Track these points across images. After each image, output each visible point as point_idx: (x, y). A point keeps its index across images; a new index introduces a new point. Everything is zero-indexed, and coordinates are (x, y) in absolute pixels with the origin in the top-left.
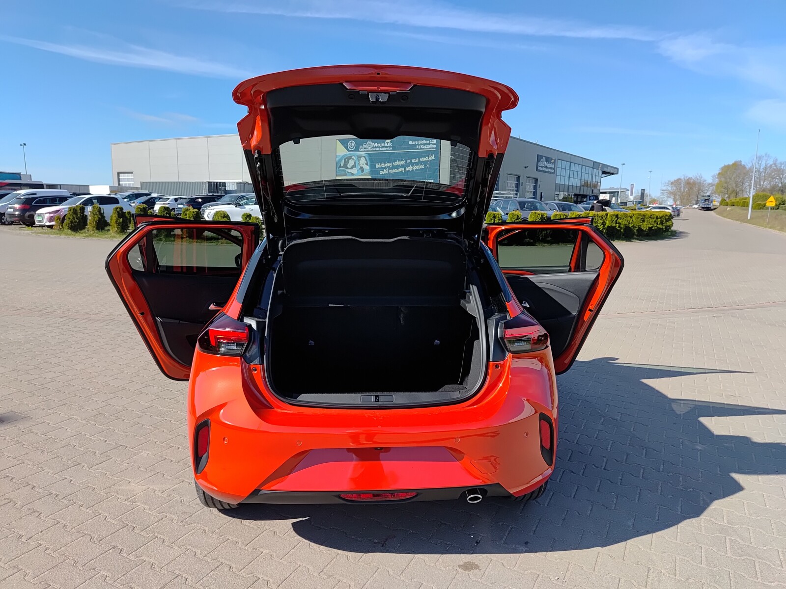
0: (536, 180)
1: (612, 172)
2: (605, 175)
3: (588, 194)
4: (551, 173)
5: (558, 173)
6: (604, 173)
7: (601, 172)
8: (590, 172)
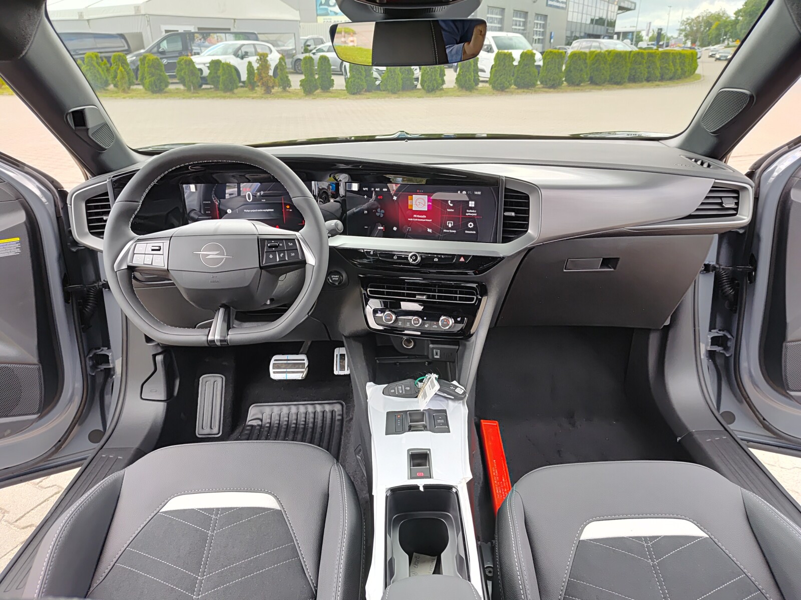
0: (546, 16)
1: (629, 7)
2: (620, 11)
3: (602, 33)
4: (562, 8)
5: (571, 9)
6: (621, 8)
7: (617, 7)
8: (606, 8)
